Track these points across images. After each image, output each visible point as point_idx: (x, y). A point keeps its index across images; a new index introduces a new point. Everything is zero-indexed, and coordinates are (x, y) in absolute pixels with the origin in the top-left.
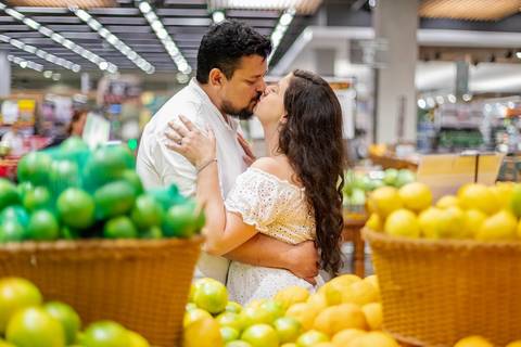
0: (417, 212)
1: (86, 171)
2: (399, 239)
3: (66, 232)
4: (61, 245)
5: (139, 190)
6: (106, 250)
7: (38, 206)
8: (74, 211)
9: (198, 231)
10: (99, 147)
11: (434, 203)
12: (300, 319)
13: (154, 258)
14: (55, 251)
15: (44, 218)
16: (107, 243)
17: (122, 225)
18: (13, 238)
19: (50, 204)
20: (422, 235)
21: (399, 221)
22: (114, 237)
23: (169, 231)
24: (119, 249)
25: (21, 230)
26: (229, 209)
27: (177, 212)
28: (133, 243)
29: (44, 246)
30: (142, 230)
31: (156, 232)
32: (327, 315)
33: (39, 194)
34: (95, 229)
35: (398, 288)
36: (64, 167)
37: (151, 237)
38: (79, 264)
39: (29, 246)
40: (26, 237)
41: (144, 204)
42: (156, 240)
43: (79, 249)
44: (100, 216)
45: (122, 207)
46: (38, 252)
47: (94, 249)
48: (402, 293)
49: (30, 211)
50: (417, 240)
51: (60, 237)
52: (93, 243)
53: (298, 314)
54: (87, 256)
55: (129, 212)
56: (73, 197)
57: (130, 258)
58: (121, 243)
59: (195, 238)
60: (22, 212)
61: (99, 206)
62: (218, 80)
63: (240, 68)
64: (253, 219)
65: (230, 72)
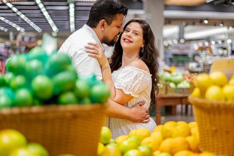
0: (222, 86)
1: (47, 66)
2: (215, 102)
3: (37, 102)
4: (36, 109)
5: (76, 76)
7: (19, 87)
8: (43, 89)
11: (227, 82)
12: (150, 145)
13: (88, 116)
14: (31, 113)
15: (23, 94)
16: (62, 108)
17: (68, 97)
18: (6, 106)
19: (28, 84)
20: (226, 99)
21: (213, 93)
22: (65, 104)
23: (94, 100)
24: (70, 112)
25: (10, 102)
26: (116, 87)
27: (97, 90)
28: (76, 107)
29: (25, 110)
30: (80, 99)
31: (87, 101)
33: (19, 80)
34: (53, 100)
35: (214, 128)
36: (34, 64)
37: (84, 104)
38: (45, 121)
39: (16, 110)
40: (14, 105)
41: (81, 85)
43: (45, 113)
44: (58, 91)
45: (69, 86)
46: (21, 114)
48: (216, 131)
49: (15, 89)
50: (222, 102)
51: (33, 105)
52: (52, 108)
53: (149, 143)
54: (50, 115)
55: (73, 89)
56: (41, 81)
57: (75, 116)
58: (71, 107)
60: (9, 91)
61: (57, 86)
62: (103, 25)
63: (116, 20)
64: (129, 91)
65: (110, 22)
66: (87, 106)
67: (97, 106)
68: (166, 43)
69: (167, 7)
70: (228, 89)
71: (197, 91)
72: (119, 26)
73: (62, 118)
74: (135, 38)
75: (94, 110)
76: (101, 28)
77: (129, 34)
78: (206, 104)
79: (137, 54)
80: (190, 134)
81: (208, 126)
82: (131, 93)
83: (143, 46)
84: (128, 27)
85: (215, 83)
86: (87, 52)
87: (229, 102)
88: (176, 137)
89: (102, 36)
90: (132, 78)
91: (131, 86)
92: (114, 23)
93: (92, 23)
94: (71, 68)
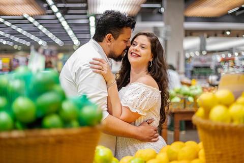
0: (228, 106)
1: (31, 87)
2: (220, 123)
3: (18, 125)
4: (15, 134)
5: (64, 97)
6: (44, 136)
8: (23, 112)
10: (38, 71)
13: (75, 140)
14: (11, 139)
16: (44, 132)
17: (52, 120)
19: (8, 108)
20: (232, 120)
21: (217, 113)
22: (48, 128)
23: (84, 122)
24: (52, 136)
26: (123, 105)
27: (87, 111)
28: (60, 131)
29: (4, 135)
30: (66, 123)
31: (75, 124)
34: (36, 123)
35: (219, 153)
36: (16, 84)
37: (71, 127)
38: (27, 146)
41: (67, 106)
43: (27, 137)
44: (40, 114)
45: (53, 108)
47: (36, 137)
48: (221, 155)
50: (227, 123)
51: (15, 128)
52: (36, 132)
54: (32, 140)
55: (58, 111)
56: (22, 103)
57: (60, 141)
58: (54, 132)
61: (39, 108)
62: (109, 40)
63: (122, 34)
64: (136, 109)
65: (117, 35)
66: (75, 129)
67: (86, 129)
68: (187, 55)
69: (187, 19)
70: (235, 109)
71: (201, 112)
72: (126, 40)
73: (45, 143)
74: (143, 52)
75: (83, 134)
76: (108, 42)
77: (136, 47)
79: (145, 68)
80: (197, 157)
81: (213, 149)
82: (138, 111)
83: (151, 60)
84: (135, 40)
85: (220, 103)
86: (92, 68)
87: (235, 124)
88: (181, 159)
89: (108, 50)
90: (139, 95)
91: (139, 104)
92: (121, 37)
93: (99, 38)
94: (57, 88)
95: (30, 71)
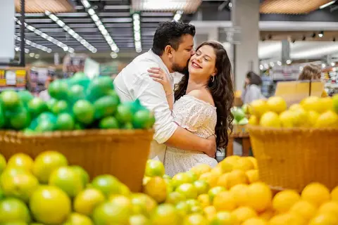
0: (278, 113)
1: (88, 91)
2: (269, 128)
3: (78, 126)
4: (77, 133)
5: (118, 102)
6: (103, 135)
7: (61, 111)
8: (84, 113)
9: (152, 127)
10: (95, 77)
11: (287, 108)
12: (207, 181)
13: (129, 141)
14: (73, 137)
15: (65, 118)
16: (102, 132)
17: (109, 121)
18: (47, 130)
19: (69, 109)
20: (282, 125)
22: (106, 128)
23: (136, 125)
24: (110, 135)
25: (52, 126)
27: (140, 115)
28: (117, 131)
29: (66, 133)
30: (121, 124)
31: (129, 126)
32: (224, 178)
33: (61, 104)
34: (95, 124)
35: (269, 157)
36: (76, 89)
37: (126, 129)
38: (86, 145)
39: (58, 134)
40: (56, 129)
41: (122, 110)
42: (129, 130)
43: (86, 136)
44: (98, 115)
45: (110, 111)
46: (63, 137)
47: (94, 135)
48: (271, 161)
49: (56, 114)
51: (74, 129)
52: (93, 132)
53: (206, 178)
54: (91, 139)
55: (114, 114)
56: (81, 105)
57: (116, 140)
58: (111, 131)
59: (150, 130)
60: (51, 116)
61: (98, 110)
62: (170, 52)
63: (182, 42)
64: (185, 124)
67: (140, 131)
72: (189, 48)
73: (103, 142)
75: (136, 135)
76: (168, 55)
77: (199, 57)
78: (259, 131)
81: (264, 155)
83: (213, 75)
84: (200, 49)
85: (271, 109)
86: (151, 76)
94: (113, 93)
95: (87, 77)
